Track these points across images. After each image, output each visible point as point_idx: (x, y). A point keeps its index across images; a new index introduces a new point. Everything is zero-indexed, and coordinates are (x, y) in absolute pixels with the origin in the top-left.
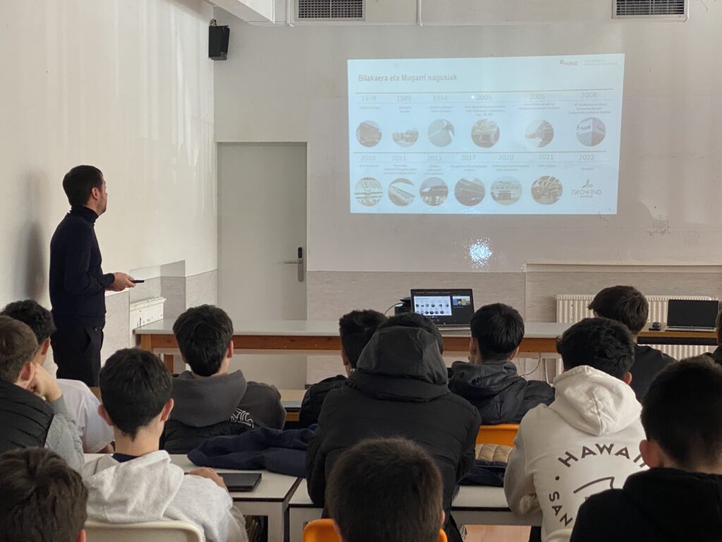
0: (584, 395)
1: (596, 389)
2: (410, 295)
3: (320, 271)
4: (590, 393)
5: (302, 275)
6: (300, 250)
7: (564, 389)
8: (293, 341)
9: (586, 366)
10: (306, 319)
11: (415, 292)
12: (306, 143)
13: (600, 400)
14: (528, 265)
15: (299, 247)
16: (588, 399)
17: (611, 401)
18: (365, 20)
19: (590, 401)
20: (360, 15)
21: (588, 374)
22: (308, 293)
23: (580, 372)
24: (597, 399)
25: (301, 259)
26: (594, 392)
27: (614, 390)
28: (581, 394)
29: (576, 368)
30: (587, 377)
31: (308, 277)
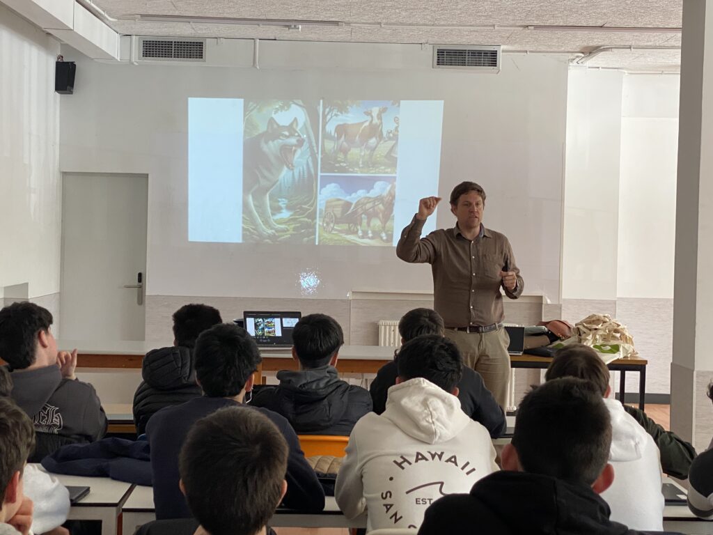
0: (420, 404)
1: (431, 400)
2: (243, 317)
3: (158, 295)
4: (425, 404)
5: (141, 299)
6: (140, 275)
7: (401, 398)
8: (131, 360)
9: (422, 379)
10: (144, 339)
11: (247, 314)
12: (148, 175)
13: (434, 410)
14: (353, 292)
15: (139, 272)
16: (423, 408)
17: (444, 411)
18: (205, 61)
19: (426, 411)
20: (201, 56)
21: (423, 386)
22: (147, 316)
23: (417, 384)
24: (431, 409)
25: (141, 284)
26: (428, 403)
27: (446, 401)
28: (417, 405)
29: (413, 379)
30: (423, 388)
31: (147, 301)
